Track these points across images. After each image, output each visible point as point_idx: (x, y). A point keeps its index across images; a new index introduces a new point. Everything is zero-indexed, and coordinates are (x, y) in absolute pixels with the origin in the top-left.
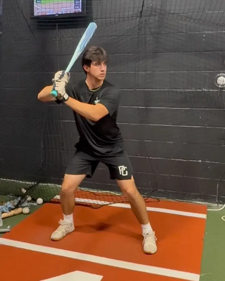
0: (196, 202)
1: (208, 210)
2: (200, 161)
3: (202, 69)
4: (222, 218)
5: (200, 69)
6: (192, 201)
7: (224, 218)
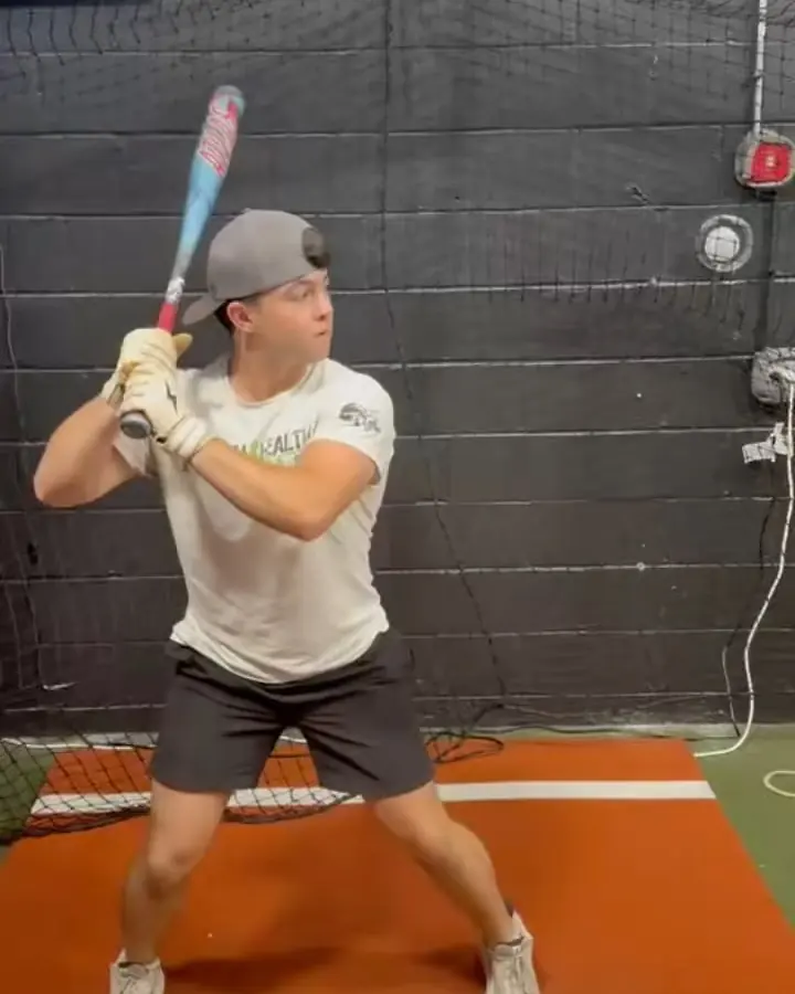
0: (628, 727)
1: (697, 755)
2: (641, 567)
3: (645, 196)
4: (766, 780)
5: (636, 197)
6: (616, 723)
7: (772, 781)
